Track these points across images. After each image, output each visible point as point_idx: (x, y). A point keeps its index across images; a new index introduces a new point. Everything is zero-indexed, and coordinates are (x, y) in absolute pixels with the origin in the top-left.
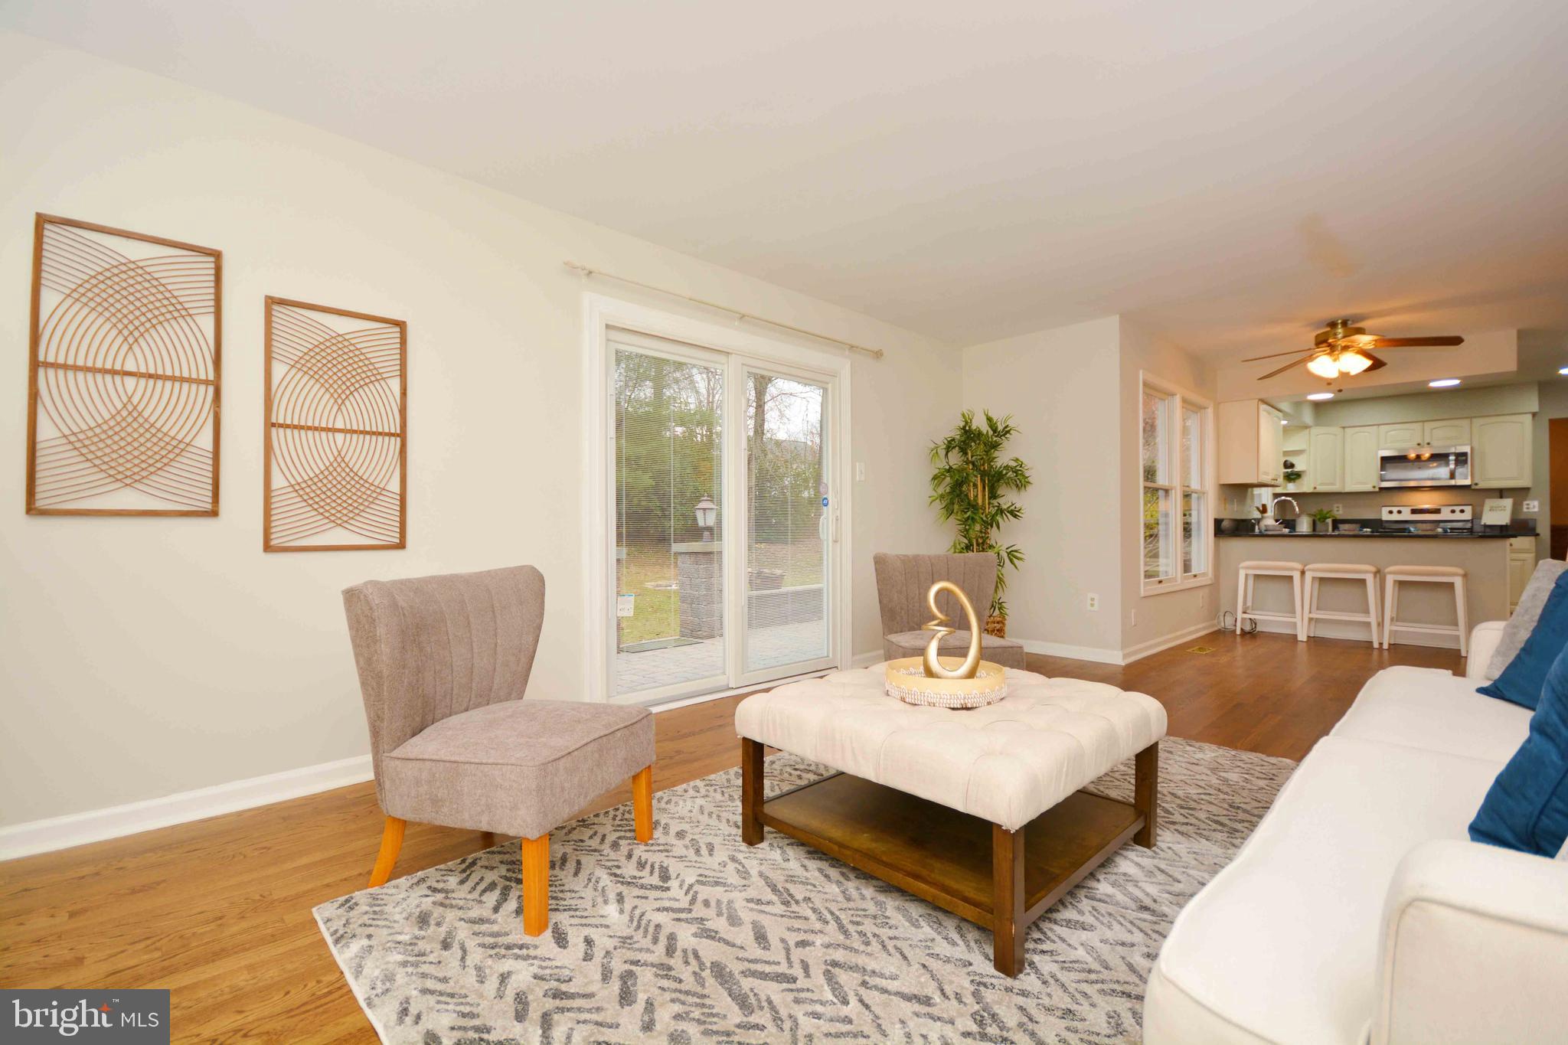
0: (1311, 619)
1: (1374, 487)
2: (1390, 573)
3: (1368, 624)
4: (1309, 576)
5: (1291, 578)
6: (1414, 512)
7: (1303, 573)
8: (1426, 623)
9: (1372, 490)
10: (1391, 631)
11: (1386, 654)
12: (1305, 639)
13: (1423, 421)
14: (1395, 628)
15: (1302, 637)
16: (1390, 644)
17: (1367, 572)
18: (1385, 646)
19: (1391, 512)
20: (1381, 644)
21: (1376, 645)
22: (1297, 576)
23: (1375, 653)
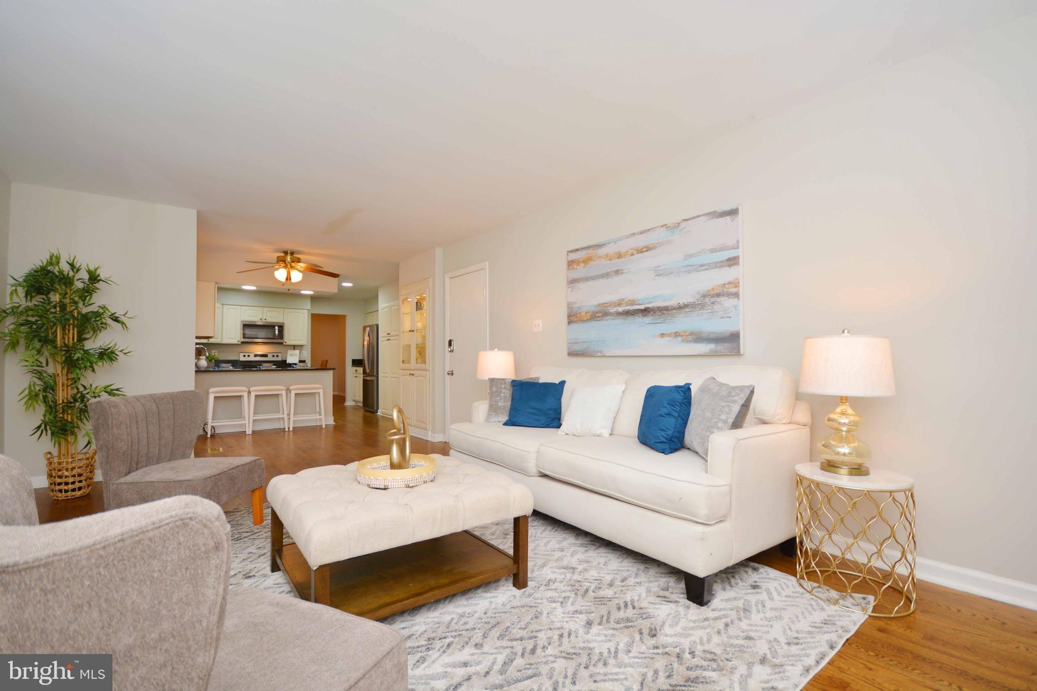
0: (254, 421)
1: (239, 341)
2: (293, 390)
3: (283, 418)
4: (253, 395)
5: (240, 397)
6: (256, 356)
7: (249, 392)
8: (307, 414)
9: (237, 343)
10: (294, 420)
11: (291, 433)
12: (251, 433)
13: (263, 307)
14: (295, 419)
15: (249, 432)
16: (293, 428)
17: (282, 390)
18: (291, 429)
19: (244, 356)
20: (289, 428)
21: (287, 430)
22: (245, 395)
23: (287, 433)
